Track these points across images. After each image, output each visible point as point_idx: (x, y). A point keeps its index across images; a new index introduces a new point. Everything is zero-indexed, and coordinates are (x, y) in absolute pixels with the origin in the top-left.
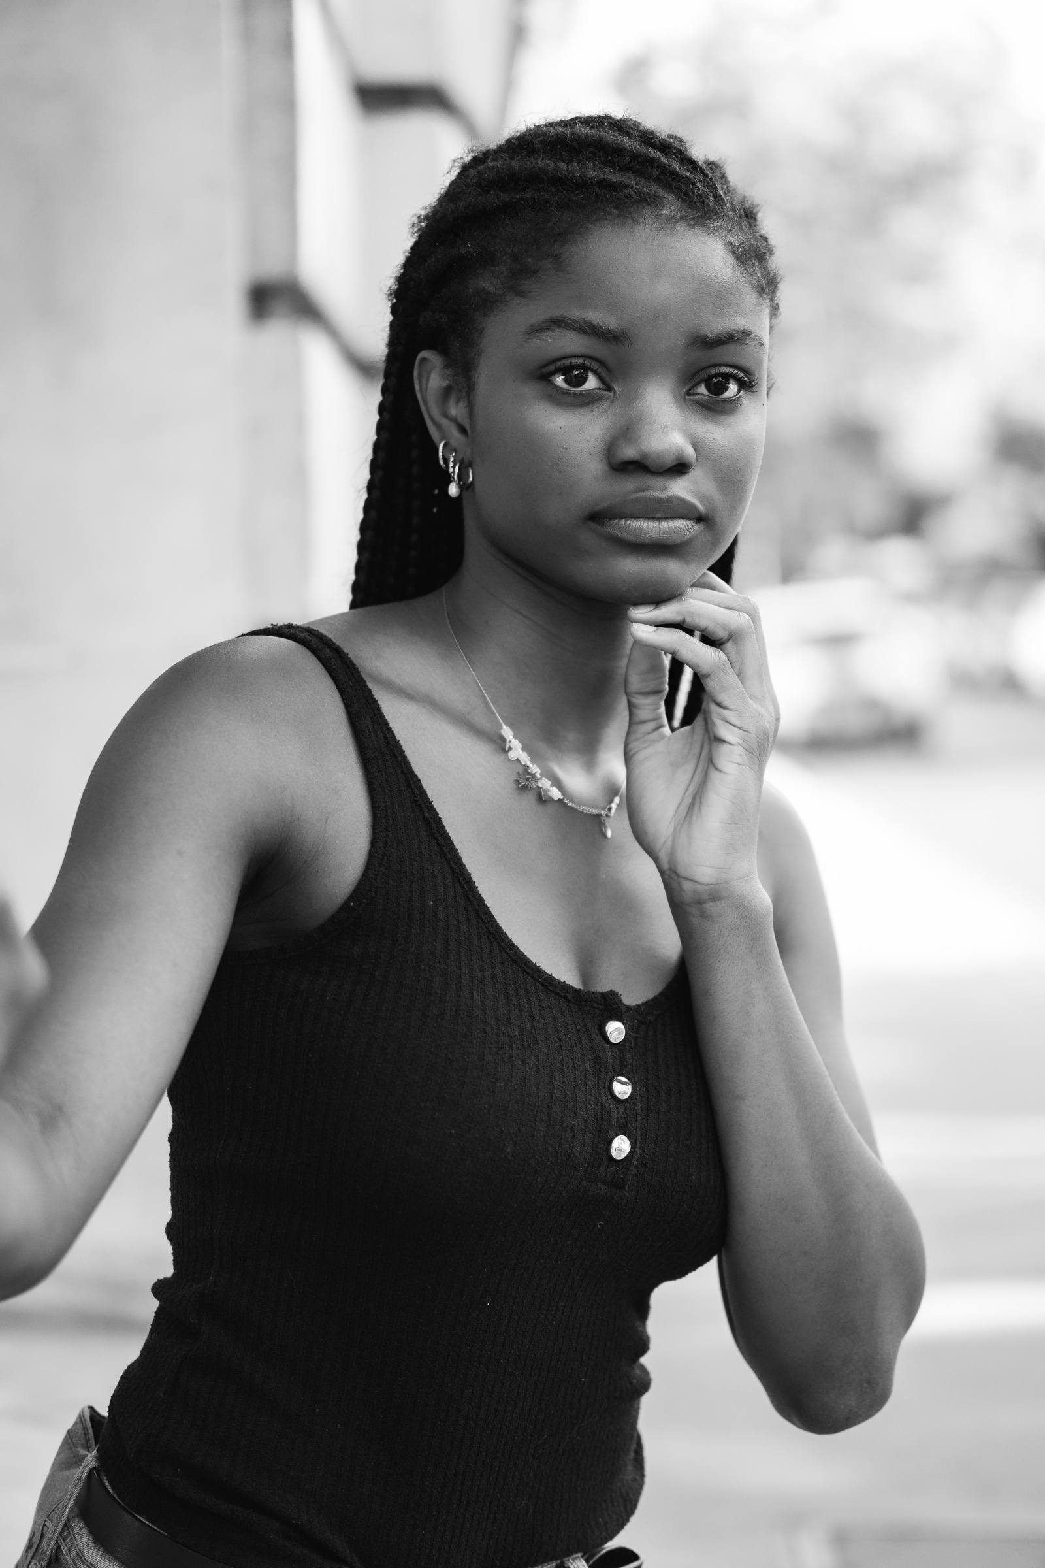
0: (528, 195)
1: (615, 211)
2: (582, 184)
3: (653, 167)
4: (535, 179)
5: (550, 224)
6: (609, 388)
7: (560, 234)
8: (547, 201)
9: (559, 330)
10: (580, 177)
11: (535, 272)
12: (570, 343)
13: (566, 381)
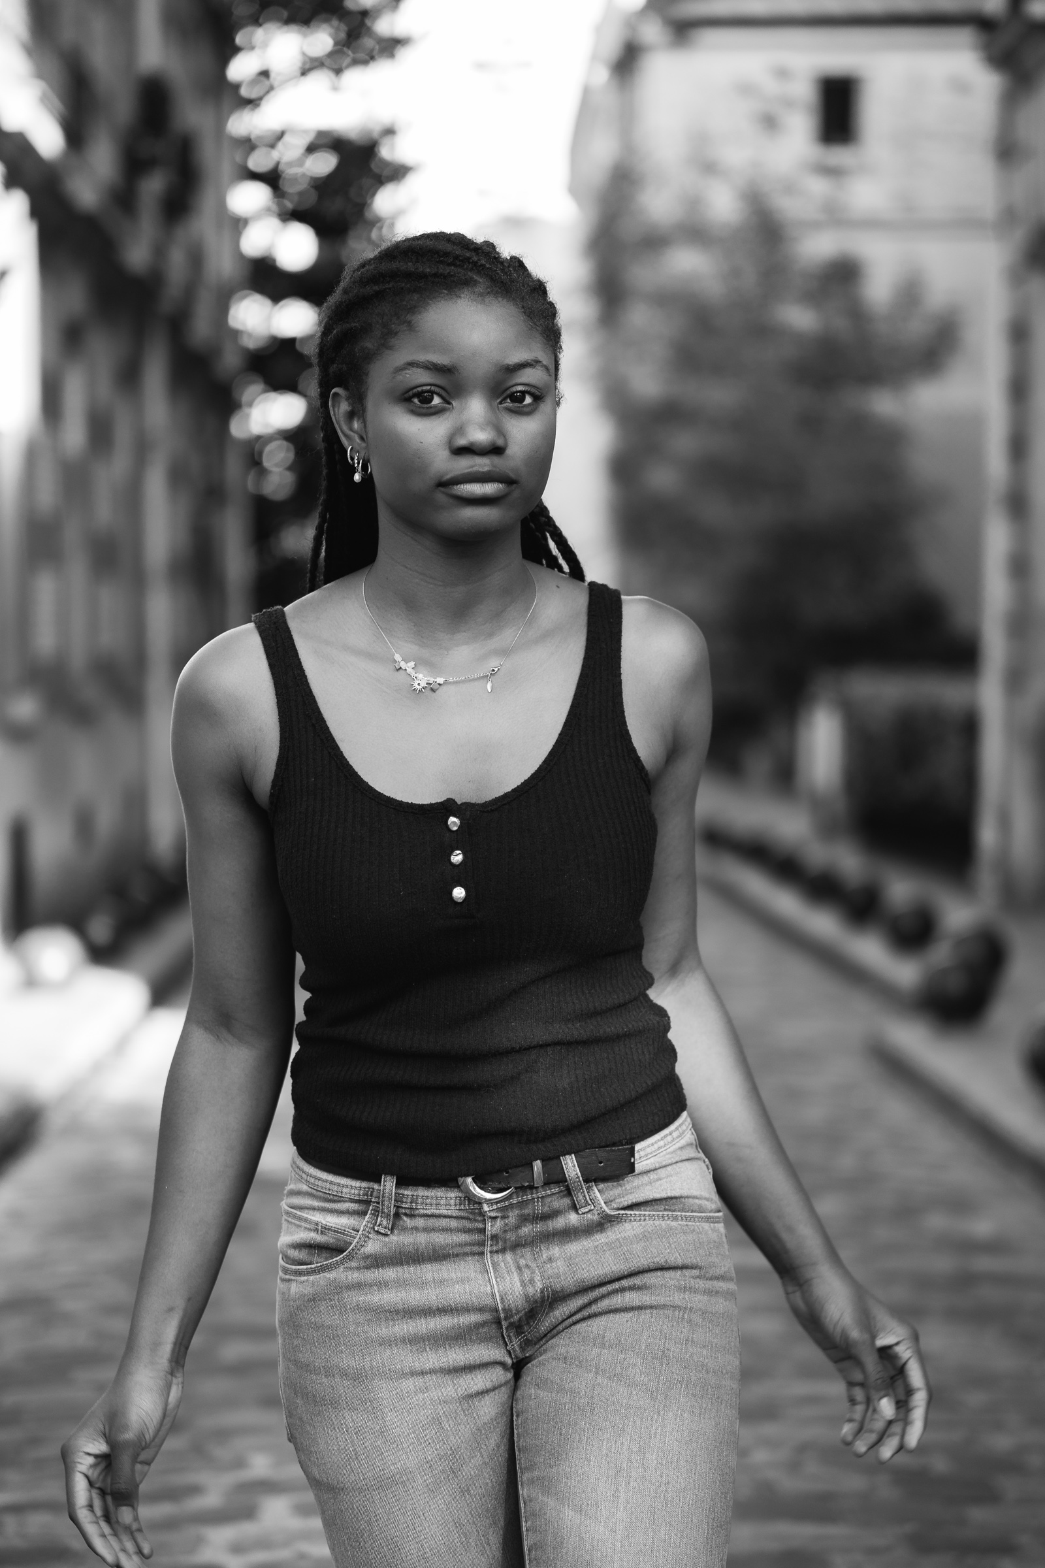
0: (391, 285)
1: (445, 291)
2: (423, 276)
3: (469, 263)
4: (394, 275)
5: (404, 303)
6: (449, 403)
7: (411, 308)
8: (402, 289)
9: (414, 369)
10: (422, 272)
11: (396, 333)
12: (422, 378)
13: (420, 401)
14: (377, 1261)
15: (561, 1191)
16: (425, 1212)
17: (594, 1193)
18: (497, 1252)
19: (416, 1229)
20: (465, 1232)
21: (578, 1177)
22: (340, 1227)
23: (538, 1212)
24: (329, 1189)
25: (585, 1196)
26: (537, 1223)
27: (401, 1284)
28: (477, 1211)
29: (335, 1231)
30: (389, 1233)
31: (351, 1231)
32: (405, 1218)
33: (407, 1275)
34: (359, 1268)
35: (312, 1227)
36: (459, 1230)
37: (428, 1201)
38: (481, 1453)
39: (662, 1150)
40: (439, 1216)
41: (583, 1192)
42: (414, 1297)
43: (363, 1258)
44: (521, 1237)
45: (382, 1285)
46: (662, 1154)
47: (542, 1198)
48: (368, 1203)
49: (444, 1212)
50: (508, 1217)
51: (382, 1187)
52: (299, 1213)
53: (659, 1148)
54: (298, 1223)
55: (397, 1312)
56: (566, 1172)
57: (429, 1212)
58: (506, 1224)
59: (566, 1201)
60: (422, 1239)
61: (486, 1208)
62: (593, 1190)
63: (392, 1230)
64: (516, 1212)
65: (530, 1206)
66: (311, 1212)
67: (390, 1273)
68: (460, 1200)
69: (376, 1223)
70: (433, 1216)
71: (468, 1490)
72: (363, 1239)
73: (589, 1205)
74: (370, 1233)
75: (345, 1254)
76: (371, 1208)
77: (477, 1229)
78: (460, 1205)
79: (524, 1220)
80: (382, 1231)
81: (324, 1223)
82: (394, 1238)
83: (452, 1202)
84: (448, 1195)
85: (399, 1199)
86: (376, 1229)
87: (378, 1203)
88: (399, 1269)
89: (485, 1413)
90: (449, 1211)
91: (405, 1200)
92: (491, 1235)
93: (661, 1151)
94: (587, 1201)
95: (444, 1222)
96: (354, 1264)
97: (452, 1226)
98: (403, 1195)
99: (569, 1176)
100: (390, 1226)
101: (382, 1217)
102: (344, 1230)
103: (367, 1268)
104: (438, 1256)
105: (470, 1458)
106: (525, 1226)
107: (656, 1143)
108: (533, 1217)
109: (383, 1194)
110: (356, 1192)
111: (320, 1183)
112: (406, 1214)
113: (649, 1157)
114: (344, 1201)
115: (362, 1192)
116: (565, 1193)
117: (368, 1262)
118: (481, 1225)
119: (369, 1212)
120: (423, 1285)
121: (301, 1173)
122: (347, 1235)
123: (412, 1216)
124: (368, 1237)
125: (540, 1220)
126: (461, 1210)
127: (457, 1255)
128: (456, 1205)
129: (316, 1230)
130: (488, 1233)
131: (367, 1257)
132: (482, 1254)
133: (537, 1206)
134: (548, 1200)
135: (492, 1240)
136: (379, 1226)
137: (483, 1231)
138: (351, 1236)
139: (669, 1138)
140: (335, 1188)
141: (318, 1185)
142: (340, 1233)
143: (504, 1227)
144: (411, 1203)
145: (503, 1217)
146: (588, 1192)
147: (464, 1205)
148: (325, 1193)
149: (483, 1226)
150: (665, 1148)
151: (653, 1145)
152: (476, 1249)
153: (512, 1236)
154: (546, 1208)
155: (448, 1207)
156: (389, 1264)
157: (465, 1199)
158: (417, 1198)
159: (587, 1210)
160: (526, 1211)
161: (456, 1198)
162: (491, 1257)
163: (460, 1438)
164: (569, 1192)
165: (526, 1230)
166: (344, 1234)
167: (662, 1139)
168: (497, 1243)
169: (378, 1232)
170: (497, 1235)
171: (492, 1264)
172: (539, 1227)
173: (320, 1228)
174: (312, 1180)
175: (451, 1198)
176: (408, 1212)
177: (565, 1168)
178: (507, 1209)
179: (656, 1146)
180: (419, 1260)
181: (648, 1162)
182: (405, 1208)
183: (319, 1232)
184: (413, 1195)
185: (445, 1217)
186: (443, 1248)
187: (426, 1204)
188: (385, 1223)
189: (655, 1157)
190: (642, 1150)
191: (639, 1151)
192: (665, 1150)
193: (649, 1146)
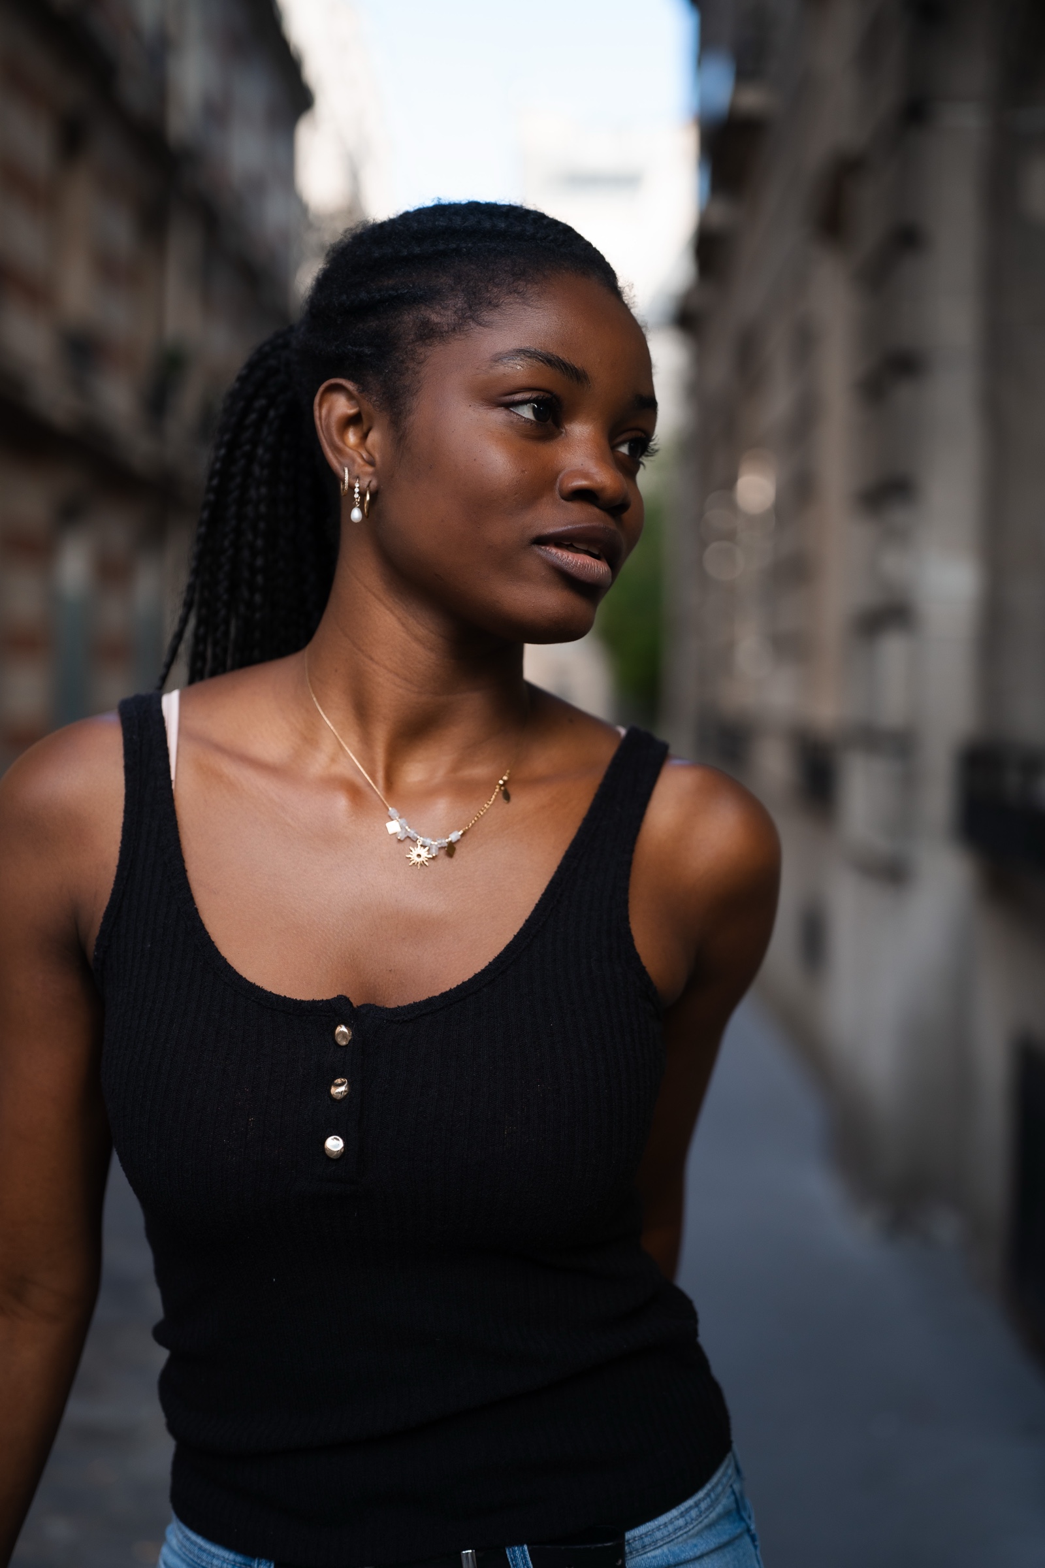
11: (497, 305)
39: (681, 1532)
46: (680, 1539)
53: (675, 1531)
56: (512, 1567)
93: (679, 1534)
107: (671, 1522)
113: (659, 1545)
139: (694, 1513)
150: (687, 1529)
151: (665, 1525)
167: (682, 1515)
177: (511, 1564)
179: (671, 1528)
181: (658, 1552)
189: (669, 1545)
190: (646, 1534)
191: (641, 1537)
192: (686, 1533)
193: (658, 1528)
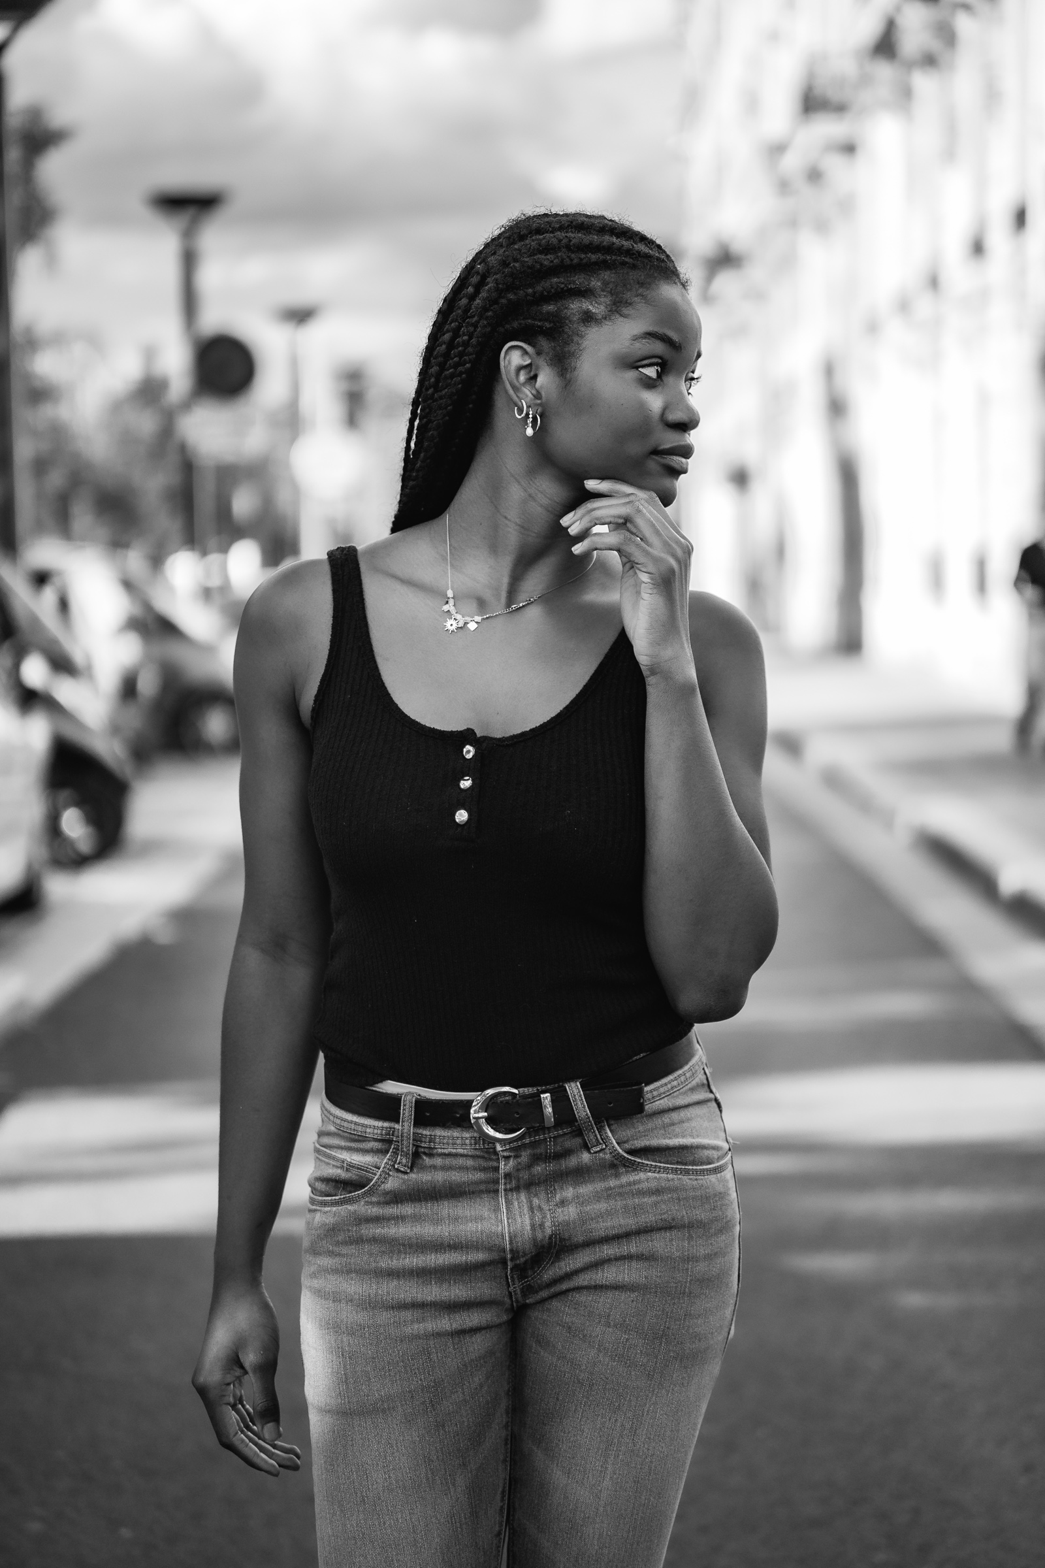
5: (632, 277)
6: (661, 378)
7: (642, 283)
11: (631, 304)
14: (396, 1198)
15: (574, 1131)
16: (443, 1151)
17: (606, 1133)
18: (511, 1190)
19: (434, 1167)
20: (481, 1170)
21: (589, 1118)
22: (363, 1165)
23: (551, 1152)
24: (354, 1130)
25: (596, 1136)
26: (550, 1162)
27: (416, 1218)
28: (492, 1150)
29: (358, 1168)
30: (408, 1171)
31: (373, 1168)
32: (425, 1158)
33: (424, 1211)
34: (379, 1203)
35: (339, 1164)
36: (475, 1169)
37: (445, 1141)
38: (463, 1389)
39: (675, 1090)
40: (456, 1155)
41: (594, 1131)
42: (428, 1231)
43: (383, 1194)
44: (534, 1175)
45: (401, 1219)
46: (675, 1094)
47: (554, 1137)
48: (390, 1142)
49: (460, 1151)
50: (521, 1156)
51: (400, 1128)
52: (328, 1151)
53: (672, 1088)
54: (327, 1161)
55: (411, 1246)
56: (576, 1112)
57: (446, 1151)
58: (520, 1163)
59: (578, 1140)
60: (439, 1177)
61: (499, 1148)
62: (605, 1130)
63: (412, 1169)
64: (529, 1152)
65: (543, 1146)
66: (339, 1151)
67: (408, 1209)
68: (475, 1140)
69: (396, 1160)
70: (450, 1155)
71: (443, 1426)
72: (383, 1176)
73: (601, 1144)
74: (390, 1170)
75: (366, 1188)
76: (392, 1147)
77: (492, 1167)
78: (475, 1144)
79: (536, 1159)
80: (402, 1169)
81: (349, 1160)
82: (413, 1176)
83: (468, 1142)
84: (464, 1136)
85: (417, 1139)
86: (396, 1167)
87: (399, 1142)
88: (417, 1205)
89: (474, 1349)
90: (465, 1151)
91: (423, 1139)
92: (504, 1173)
93: (672, 1091)
94: (598, 1141)
95: (461, 1161)
96: (374, 1199)
97: (468, 1165)
98: (422, 1135)
99: (579, 1117)
100: (410, 1165)
101: (401, 1155)
102: (367, 1168)
103: (387, 1203)
104: (454, 1193)
105: (452, 1393)
106: (538, 1165)
107: (669, 1082)
108: (546, 1156)
109: (402, 1134)
110: (379, 1132)
111: (345, 1124)
112: (425, 1153)
113: (660, 1097)
114: (369, 1141)
115: (384, 1132)
116: (576, 1133)
117: (388, 1198)
118: (495, 1164)
119: (391, 1150)
120: (438, 1221)
121: (328, 1115)
122: (369, 1172)
123: (431, 1155)
124: (389, 1174)
125: (553, 1159)
126: (476, 1149)
127: (473, 1193)
128: (471, 1144)
129: (342, 1167)
130: (501, 1171)
131: (386, 1193)
132: (497, 1191)
133: (549, 1145)
134: (560, 1140)
135: (505, 1178)
136: (399, 1164)
137: (497, 1169)
138: (372, 1173)
139: (683, 1078)
140: (360, 1128)
141: (344, 1126)
142: (363, 1170)
143: (517, 1166)
144: (430, 1142)
145: (516, 1157)
146: (599, 1132)
147: (479, 1145)
148: (351, 1133)
149: (497, 1165)
150: (679, 1088)
151: (666, 1084)
152: (491, 1186)
153: (525, 1175)
154: (559, 1148)
155: (464, 1147)
156: (407, 1201)
157: (480, 1139)
158: (435, 1138)
159: (598, 1149)
160: (538, 1151)
161: (471, 1138)
162: (506, 1195)
163: (445, 1371)
164: (579, 1133)
165: (538, 1169)
166: (366, 1171)
167: (676, 1079)
168: (511, 1181)
169: (398, 1170)
170: (510, 1173)
171: (506, 1202)
172: (551, 1167)
173: (345, 1165)
174: (338, 1121)
175: (467, 1139)
176: (427, 1151)
177: (575, 1109)
178: (520, 1149)
179: (669, 1086)
180: (436, 1197)
181: (662, 1101)
182: (424, 1147)
183: (345, 1169)
184: (431, 1135)
185: (462, 1155)
186: (459, 1185)
187: (444, 1144)
188: (404, 1161)
189: (668, 1097)
190: (654, 1090)
191: (651, 1091)
192: (678, 1090)
193: (662, 1086)
